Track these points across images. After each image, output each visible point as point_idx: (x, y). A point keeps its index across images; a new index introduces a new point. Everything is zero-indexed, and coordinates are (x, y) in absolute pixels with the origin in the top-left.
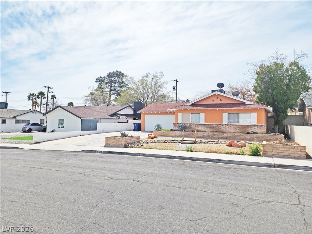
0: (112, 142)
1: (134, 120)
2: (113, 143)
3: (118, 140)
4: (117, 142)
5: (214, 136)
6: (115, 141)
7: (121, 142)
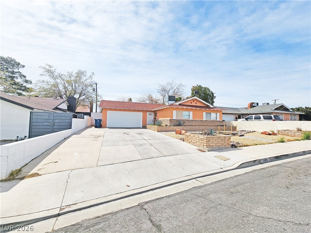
0: (215, 142)
2: (217, 144)
3: (224, 140)
4: (222, 142)
6: (219, 141)
7: (228, 142)
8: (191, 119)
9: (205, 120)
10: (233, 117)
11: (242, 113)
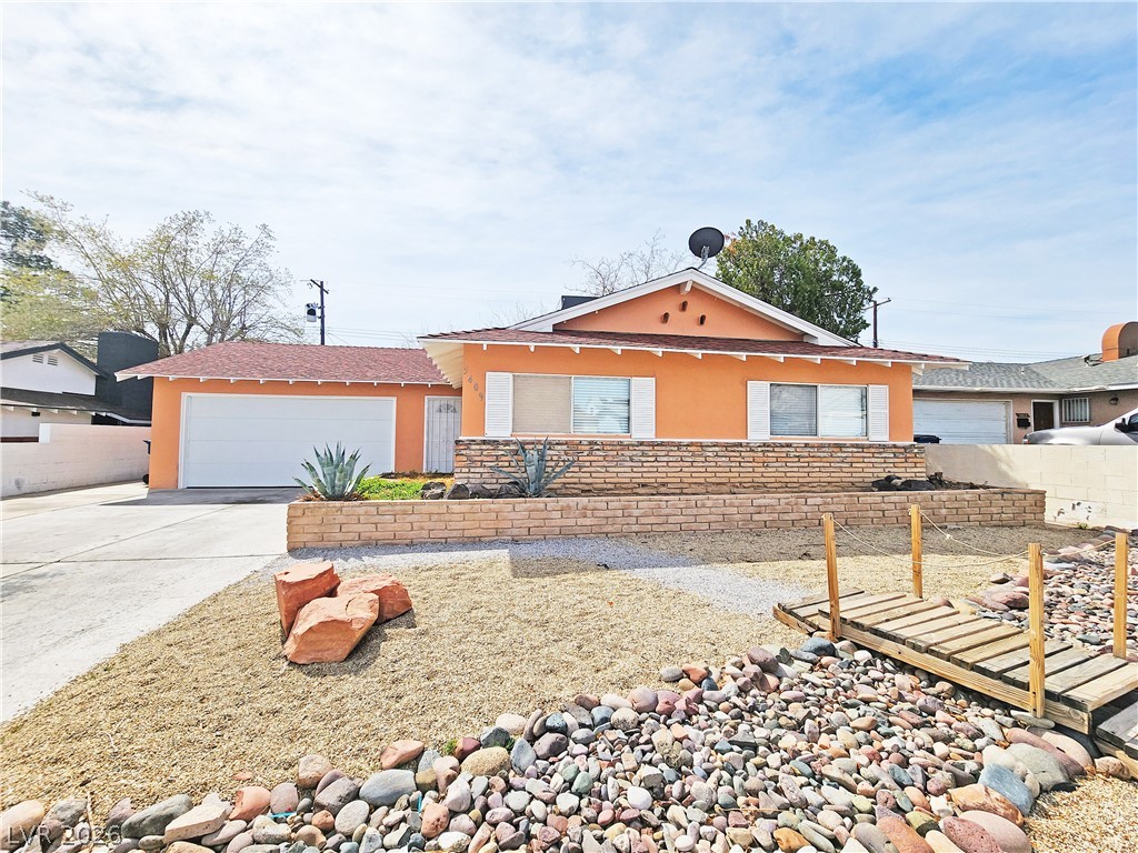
1: (94, 423)
5: (756, 517)
8: (644, 430)
9: (766, 437)
10: (1000, 416)
11: (1064, 390)
